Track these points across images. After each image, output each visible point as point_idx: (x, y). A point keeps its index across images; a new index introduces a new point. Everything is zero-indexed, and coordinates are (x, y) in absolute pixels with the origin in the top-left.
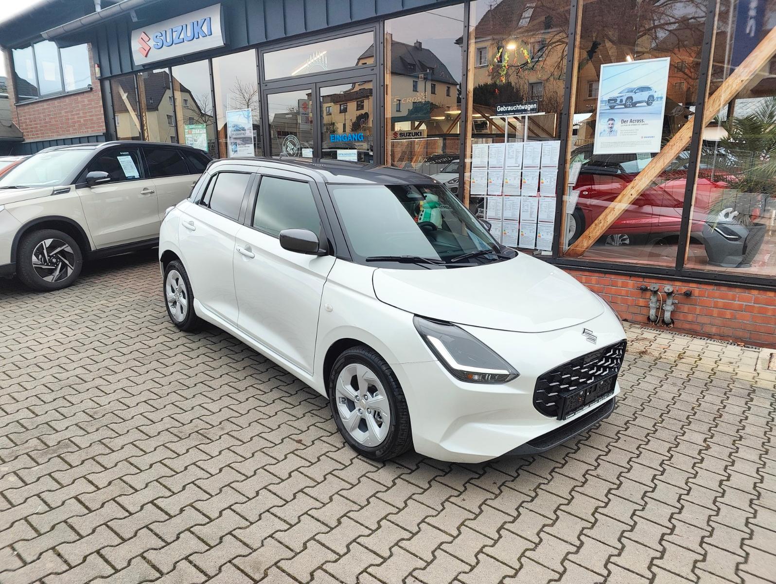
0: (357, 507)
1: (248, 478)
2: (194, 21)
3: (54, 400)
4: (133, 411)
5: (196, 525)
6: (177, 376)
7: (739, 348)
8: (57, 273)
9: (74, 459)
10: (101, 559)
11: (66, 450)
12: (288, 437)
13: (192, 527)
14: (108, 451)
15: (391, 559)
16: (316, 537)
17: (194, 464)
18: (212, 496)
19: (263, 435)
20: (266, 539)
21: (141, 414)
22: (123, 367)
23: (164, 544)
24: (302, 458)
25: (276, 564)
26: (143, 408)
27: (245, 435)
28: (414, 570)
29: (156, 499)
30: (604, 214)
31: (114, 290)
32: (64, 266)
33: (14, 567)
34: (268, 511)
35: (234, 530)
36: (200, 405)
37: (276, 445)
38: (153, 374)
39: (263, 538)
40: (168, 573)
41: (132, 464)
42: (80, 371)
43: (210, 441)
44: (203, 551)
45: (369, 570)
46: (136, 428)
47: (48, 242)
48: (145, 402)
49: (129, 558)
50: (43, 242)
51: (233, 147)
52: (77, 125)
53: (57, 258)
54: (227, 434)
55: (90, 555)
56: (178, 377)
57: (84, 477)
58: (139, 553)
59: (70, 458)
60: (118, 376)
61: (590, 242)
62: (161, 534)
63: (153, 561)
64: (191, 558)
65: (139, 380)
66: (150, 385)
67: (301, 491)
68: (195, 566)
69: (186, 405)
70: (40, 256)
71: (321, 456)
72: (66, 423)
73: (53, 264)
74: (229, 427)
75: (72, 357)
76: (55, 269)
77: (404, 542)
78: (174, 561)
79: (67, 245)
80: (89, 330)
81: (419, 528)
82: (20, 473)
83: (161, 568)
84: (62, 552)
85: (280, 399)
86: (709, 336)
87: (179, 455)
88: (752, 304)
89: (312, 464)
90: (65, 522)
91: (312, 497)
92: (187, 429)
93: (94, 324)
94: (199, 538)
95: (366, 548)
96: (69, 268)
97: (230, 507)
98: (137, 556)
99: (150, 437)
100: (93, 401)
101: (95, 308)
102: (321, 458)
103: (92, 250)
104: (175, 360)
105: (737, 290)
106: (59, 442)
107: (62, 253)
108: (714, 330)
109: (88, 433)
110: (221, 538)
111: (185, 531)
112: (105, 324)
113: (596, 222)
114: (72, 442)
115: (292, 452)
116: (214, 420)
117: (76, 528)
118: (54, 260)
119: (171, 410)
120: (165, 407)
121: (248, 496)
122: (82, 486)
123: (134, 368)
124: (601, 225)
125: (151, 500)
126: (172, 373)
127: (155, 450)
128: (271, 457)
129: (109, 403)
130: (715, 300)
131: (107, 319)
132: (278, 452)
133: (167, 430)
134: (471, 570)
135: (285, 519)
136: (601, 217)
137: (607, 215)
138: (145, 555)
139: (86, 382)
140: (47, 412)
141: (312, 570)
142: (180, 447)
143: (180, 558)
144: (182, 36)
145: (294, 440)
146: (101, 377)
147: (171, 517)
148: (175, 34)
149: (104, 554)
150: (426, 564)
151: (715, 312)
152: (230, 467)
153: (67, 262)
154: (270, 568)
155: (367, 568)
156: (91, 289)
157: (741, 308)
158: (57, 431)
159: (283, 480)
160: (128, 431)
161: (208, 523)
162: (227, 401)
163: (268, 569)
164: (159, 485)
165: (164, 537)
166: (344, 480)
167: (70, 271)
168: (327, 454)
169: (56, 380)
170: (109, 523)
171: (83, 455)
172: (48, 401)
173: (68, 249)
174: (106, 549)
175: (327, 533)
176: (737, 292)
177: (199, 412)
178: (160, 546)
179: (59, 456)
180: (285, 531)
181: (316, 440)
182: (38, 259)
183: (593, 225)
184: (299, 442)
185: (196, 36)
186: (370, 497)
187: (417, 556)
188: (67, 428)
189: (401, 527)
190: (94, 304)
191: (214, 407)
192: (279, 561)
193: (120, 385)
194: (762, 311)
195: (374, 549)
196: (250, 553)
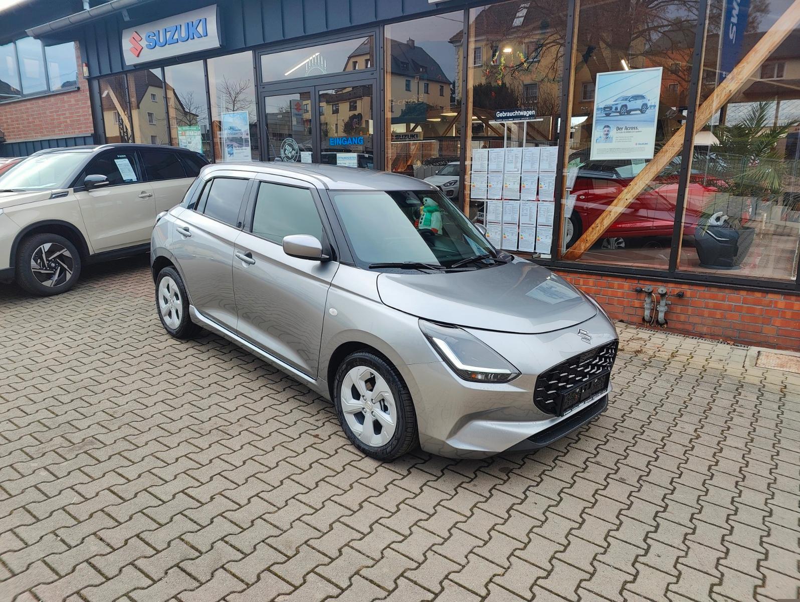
0: (375, 493)
1: (271, 469)
2: (189, 21)
3: (72, 401)
4: (152, 411)
5: (227, 511)
6: (190, 377)
7: (729, 346)
8: (56, 277)
9: (102, 454)
10: (141, 542)
11: (91, 447)
12: (305, 432)
13: (224, 513)
14: (133, 447)
15: (411, 536)
16: (340, 519)
17: (218, 457)
18: (239, 486)
19: (280, 431)
20: (294, 521)
21: (160, 413)
22: (135, 369)
23: (199, 528)
24: (320, 450)
25: (306, 542)
26: (161, 407)
27: (264, 431)
28: (433, 545)
29: (186, 489)
30: (600, 218)
31: (115, 294)
32: (63, 271)
33: (60, 551)
34: (293, 498)
35: (264, 514)
36: (216, 404)
37: (294, 439)
38: (166, 376)
39: (292, 521)
40: (207, 552)
41: (158, 458)
42: (92, 373)
43: (230, 437)
44: (237, 533)
45: (392, 546)
46: (158, 426)
47: (47, 246)
48: (162, 401)
49: (168, 540)
50: (42, 246)
51: (229, 150)
52: (63, 125)
53: (56, 262)
54: (246, 430)
55: (130, 538)
56: (192, 378)
57: (113, 470)
58: (177, 536)
59: (96, 454)
60: (132, 378)
61: (588, 245)
62: (195, 519)
63: (191, 542)
64: (226, 539)
65: (154, 381)
66: (164, 386)
67: (323, 480)
68: (231, 545)
69: (204, 404)
70: (39, 261)
71: (338, 449)
72: (87, 422)
73: (51, 268)
74: (247, 424)
75: (83, 361)
76: (54, 274)
77: (422, 522)
78: (211, 542)
79: (66, 249)
80: (95, 334)
81: (436, 510)
82: (51, 468)
83: (200, 548)
84: (104, 537)
85: (293, 397)
86: (701, 336)
87: (202, 450)
88: (741, 304)
89: (331, 456)
90: (102, 510)
91: (334, 485)
92: (207, 426)
93: (100, 328)
94: (231, 522)
95: (388, 528)
96: (67, 272)
97: (257, 495)
98: (175, 539)
99: (172, 434)
100: (110, 401)
101: (99, 312)
102: (338, 451)
103: (91, 254)
104: (186, 362)
105: (727, 291)
106: (84, 440)
107: (61, 257)
108: (705, 330)
109: (111, 431)
110: (252, 522)
111: (217, 516)
112: (111, 328)
113: (593, 226)
114: (96, 439)
115: (311, 446)
116: (233, 417)
117: (114, 515)
118: (53, 265)
119: (188, 408)
120: (182, 406)
121: (273, 485)
122: (112, 479)
123: (147, 370)
124: (598, 228)
125: (181, 489)
126: (185, 375)
127: (179, 445)
128: (291, 450)
129: (127, 403)
130: (706, 300)
131: (113, 323)
132: (298, 446)
133: (187, 427)
134: (485, 545)
135: (310, 504)
136: (598, 221)
137: (603, 219)
138: (183, 537)
139: (100, 383)
140: (66, 412)
141: (339, 547)
142: (203, 443)
143: (217, 539)
144: (176, 37)
145: (311, 435)
146: (115, 379)
147: (203, 504)
148: (168, 34)
149: (143, 537)
150: (443, 540)
151: (706, 312)
152: (253, 460)
153: (66, 267)
154: (301, 546)
155: (390, 545)
156: (90, 293)
157: (730, 309)
158: (80, 430)
159: (304, 471)
160: (150, 429)
161: (238, 509)
162: (241, 400)
163: (299, 547)
164: (187, 476)
165: (199, 522)
166: (362, 470)
167: (68, 276)
168: (344, 447)
169: (70, 382)
170: (144, 511)
171: (109, 451)
172: (66, 402)
173: (67, 253)
174: (145, 533)
175: (351, 515)
176: (727, 293)
177: (215, 410)
178: (196, 530)
179: (85, 452)
180: (312, 514)
181: (332, 434)
182: (37, 263)
183: (590, 229)
184: (316, 436)
185: (191, 36)
186: (388, 484)
187: (435, 534)
188: (89, 427)
189: (418, 510)
190: (97, 309)
191: (231, 406)
192: (308, 540)
193: (135, 386)
194: (750, 311)
195: (395, 528)
196: (281, 534)
